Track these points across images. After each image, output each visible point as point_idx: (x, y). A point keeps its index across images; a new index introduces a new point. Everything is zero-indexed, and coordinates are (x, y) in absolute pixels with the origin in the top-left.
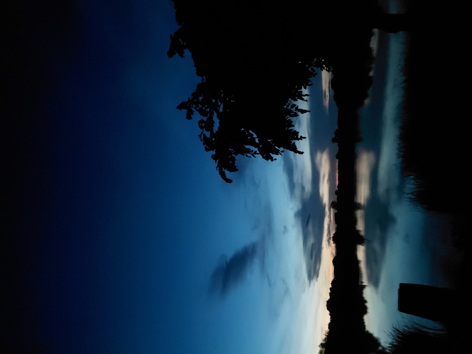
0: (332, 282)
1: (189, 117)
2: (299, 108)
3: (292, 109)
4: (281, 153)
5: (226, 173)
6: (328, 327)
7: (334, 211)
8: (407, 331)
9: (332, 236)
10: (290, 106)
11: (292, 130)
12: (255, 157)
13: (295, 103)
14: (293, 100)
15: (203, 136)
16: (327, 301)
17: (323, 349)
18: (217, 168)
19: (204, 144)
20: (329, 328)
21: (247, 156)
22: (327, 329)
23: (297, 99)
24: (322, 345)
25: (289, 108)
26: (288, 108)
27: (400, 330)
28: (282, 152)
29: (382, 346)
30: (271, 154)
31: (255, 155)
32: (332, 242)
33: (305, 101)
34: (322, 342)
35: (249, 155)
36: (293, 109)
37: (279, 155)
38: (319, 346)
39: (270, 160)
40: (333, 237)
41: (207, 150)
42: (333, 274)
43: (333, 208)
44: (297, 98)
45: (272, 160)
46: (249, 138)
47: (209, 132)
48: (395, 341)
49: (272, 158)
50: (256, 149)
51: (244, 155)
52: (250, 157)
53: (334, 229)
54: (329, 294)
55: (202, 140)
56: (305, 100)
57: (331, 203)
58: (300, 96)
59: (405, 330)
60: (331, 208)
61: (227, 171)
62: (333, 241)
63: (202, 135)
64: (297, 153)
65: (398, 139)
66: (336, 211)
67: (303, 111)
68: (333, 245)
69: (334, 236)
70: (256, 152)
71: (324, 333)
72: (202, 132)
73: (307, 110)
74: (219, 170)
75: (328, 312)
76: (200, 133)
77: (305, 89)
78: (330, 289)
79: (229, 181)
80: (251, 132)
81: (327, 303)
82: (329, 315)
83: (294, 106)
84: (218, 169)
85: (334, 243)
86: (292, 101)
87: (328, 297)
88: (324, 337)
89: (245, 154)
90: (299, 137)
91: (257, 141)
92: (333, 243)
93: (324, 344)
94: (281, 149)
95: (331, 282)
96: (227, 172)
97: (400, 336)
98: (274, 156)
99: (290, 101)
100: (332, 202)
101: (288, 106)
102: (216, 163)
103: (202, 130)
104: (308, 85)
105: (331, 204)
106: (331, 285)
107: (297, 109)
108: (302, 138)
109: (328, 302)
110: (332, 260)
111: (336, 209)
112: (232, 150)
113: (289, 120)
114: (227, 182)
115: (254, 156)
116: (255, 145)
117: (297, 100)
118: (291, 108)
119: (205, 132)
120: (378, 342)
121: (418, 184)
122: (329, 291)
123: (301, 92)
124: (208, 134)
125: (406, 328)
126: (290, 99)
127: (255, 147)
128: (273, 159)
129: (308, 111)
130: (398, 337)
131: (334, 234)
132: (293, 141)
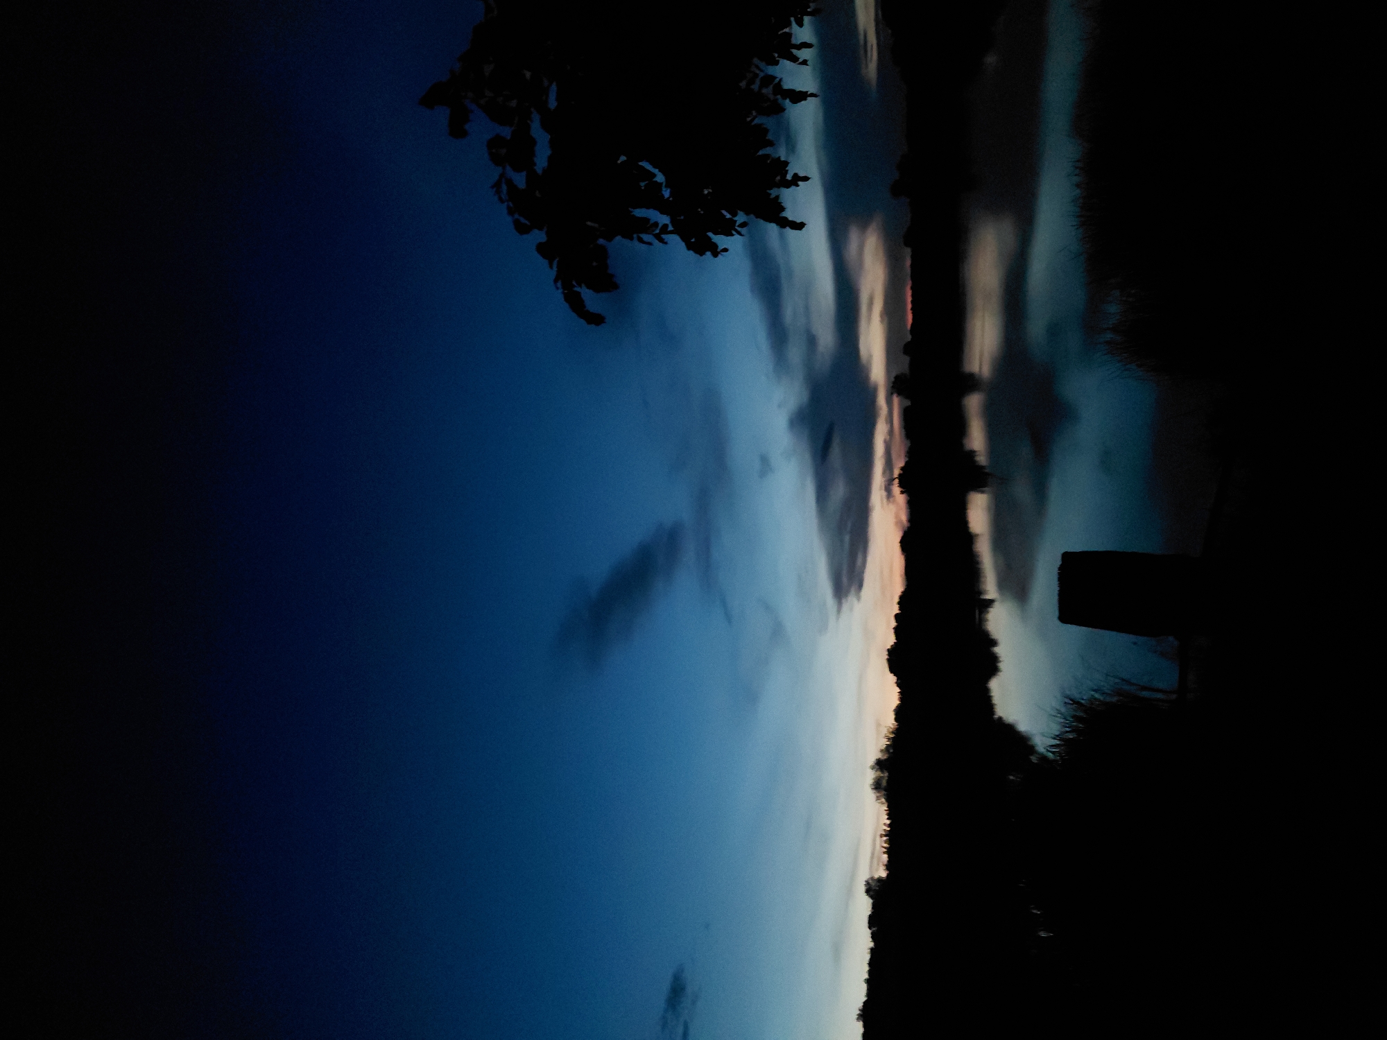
0: (901, 597)
1: (458, 130)
2: (786, 86)
3: (764, 91)
4: (739, 229)
5: (583, 295)
6: (893, 717)
7: (900, 404)
8: (1099, 700)
9: (897, 472)
10: (758, 82)
11: (768, 156)
12: (666, 243)
13: (771, 70)
14: (764, 63)
15: (504, 188)
16: (888, 650)
17: (882, 775)
18: (556, 281)
19: (511, 212)
20: (896, 720)
21: (641, 240)
22: (890, 721)
23: (777, 59)
24: (880, 764)
25: (755, 87)
26: (753, 87)
27: (1083, 702)
28: (744, 225)
29: (1039, 754)
30: (710, 234)
31: (663, 236)
32: (896, 489)
33: (800, 64)
34: (880, 757)
35: (646, 237)
36: (768, 91)
37: (733, 235)
38: (873, 768)
39: (708, 253)
40: (900, 475)
41: (522, 229)
42: (901, 576)
43: (899, 394)
44: (776, 55)
45: (715, 254)
46: (642, 184)
47: (524, 174)
48: (1068, 729)
49: (716, 246)
50: (664, 220)
51: (632, 239)
52: (650, 244)
53: (903, 454)
54: (893, 631)
55: (503, 197)
56: (801, 60)
57: (893, 380)
58: (787, 50)
59: (1096, 699)
60: (892, 394)
61: (587, 290)
62: (901, 485)
63: (503, 180)
64: (788, 228)
65: (1077, 171)
66: (908, 403)
67: (798, 97)
68: (901, 499)
69: (902, 472)
70: (666, 226)
71: (884, 731)
72: (502, 176)
73: (809, 93)
74: (564, 288)
75: (892, 679)
76: (496, 177)
77: (800, 24)
78: (897, 616)
79: (596, 319)
80: (646, 165)
81: (889, 655)
82: (896, 685)
83: (769, 79)
84: (559, 284)
85: (902, 493)
86: (762, 65)
87: (891, 640)
88: (884, 743)
89: (635, 236)
90: (789, 177)
91: (666, 193)
92: (899, 492)
93: (885, 760)
94: (741, 218)
95: (897, 599)
96: (586, 293)
97: (1081, 714)
98: (721, 240)
99: (757, 67)
100: (897, 378)
101: (752, 82)
102: (551, 267)
103: (500, 169)
104: (808, 14)
105: (894, 383)
106: (898, 606)
107: (779, 89)
108: (797, 180)
109: (891, 652)
110: (899, 539)
111: (907, 397)
112: (596, 225)
113: (759, 126)
114: (589, 322)
115: (662, 241)
116: (663, 207)
117: (777, 63)
118: (761, 87)
119: (510, 172)
120: (1030, 743)
121: (1131, 299)
122: (894, 624)
123: (789, 35)
124: (520, 180)
125: (1097, 696)
126: (756, 61)
127: (662, 213)
128: (719, 250)
129: (813, 95)
130: (1077, 719)
131: (902, 469)
132: (774, 192)
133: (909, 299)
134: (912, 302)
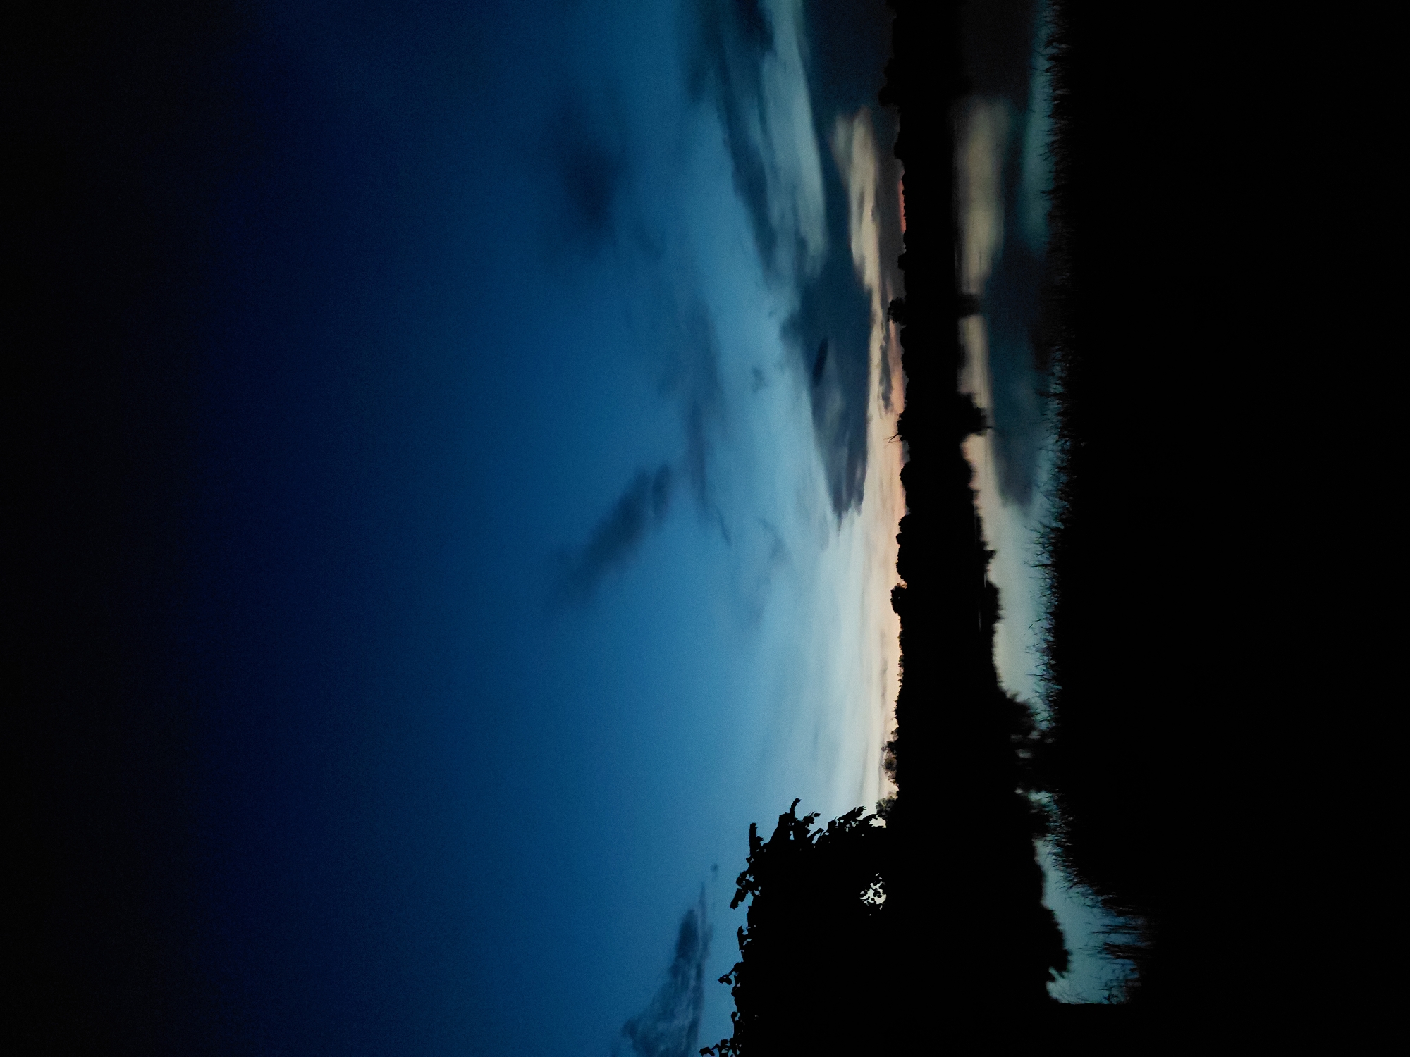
43: (895, 320)
133: (902, 204)
134: (905, 208)
